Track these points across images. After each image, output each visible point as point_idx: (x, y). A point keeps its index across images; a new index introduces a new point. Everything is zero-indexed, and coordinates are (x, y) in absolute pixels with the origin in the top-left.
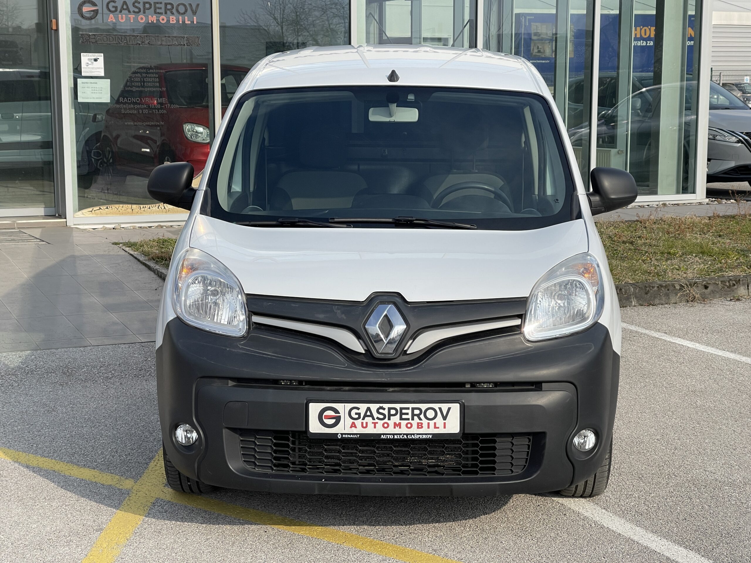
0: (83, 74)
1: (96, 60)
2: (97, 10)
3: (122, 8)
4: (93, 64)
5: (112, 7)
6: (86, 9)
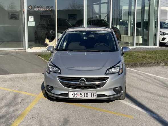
0: (29, 21)
3: (37, 7)
4: (31, 18)
5: (35, 7)
6: (30, 7)
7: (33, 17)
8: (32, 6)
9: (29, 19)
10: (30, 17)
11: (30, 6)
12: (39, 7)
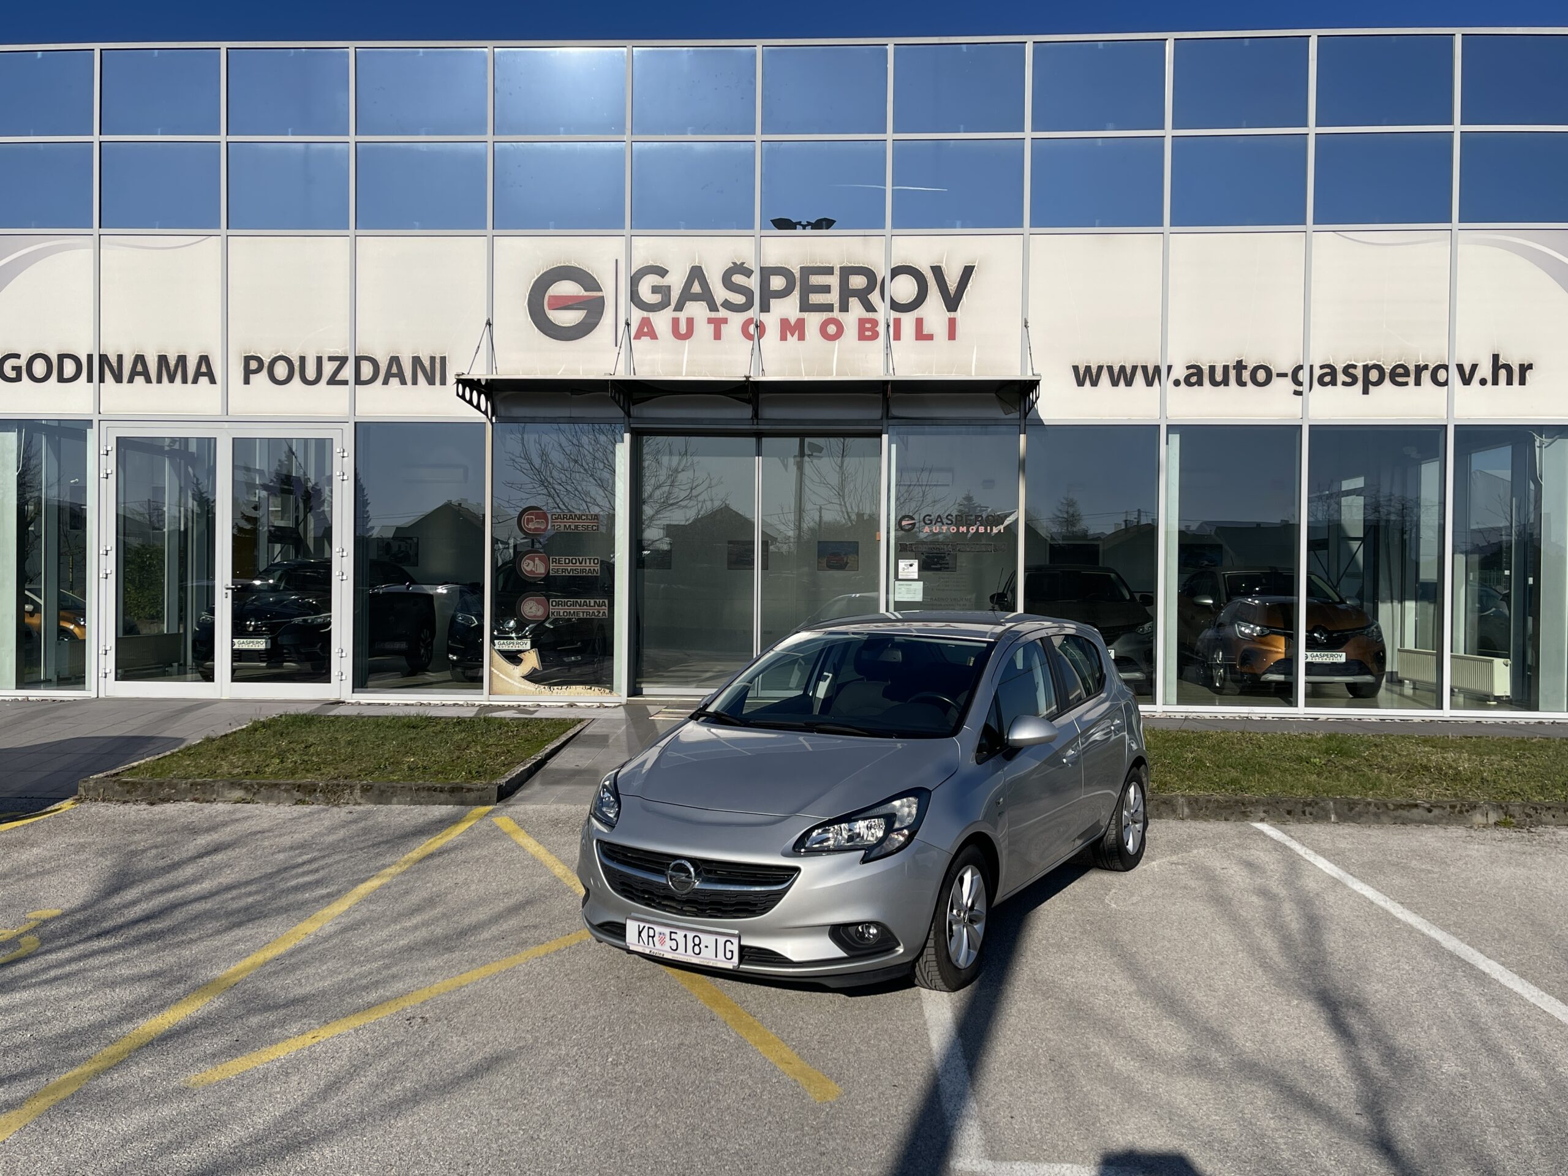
0: (900, 577)
1: (911, 565)
2: (914, 524)
3: (937, 521)
4: (910, 568)
5: (928, 520)
6: (904, 523)
7: (916, 563)
8: (913, 519)
9: (900, 570)
10: (902, 564)
11: (903, 518)
12: (945, 521)
